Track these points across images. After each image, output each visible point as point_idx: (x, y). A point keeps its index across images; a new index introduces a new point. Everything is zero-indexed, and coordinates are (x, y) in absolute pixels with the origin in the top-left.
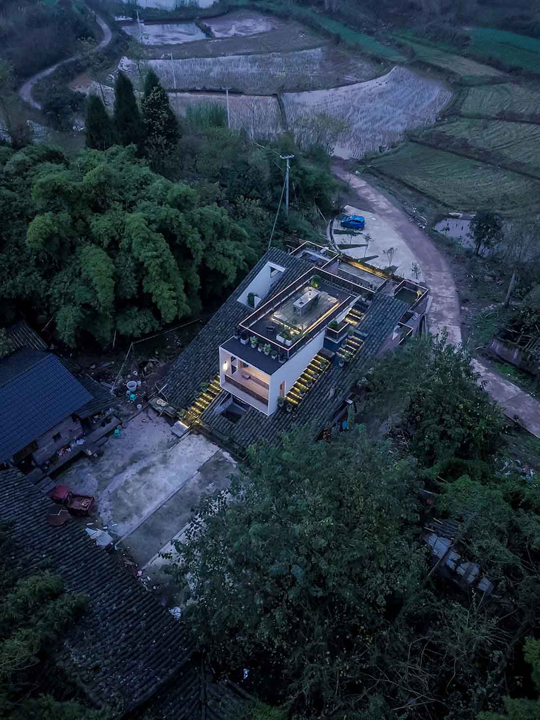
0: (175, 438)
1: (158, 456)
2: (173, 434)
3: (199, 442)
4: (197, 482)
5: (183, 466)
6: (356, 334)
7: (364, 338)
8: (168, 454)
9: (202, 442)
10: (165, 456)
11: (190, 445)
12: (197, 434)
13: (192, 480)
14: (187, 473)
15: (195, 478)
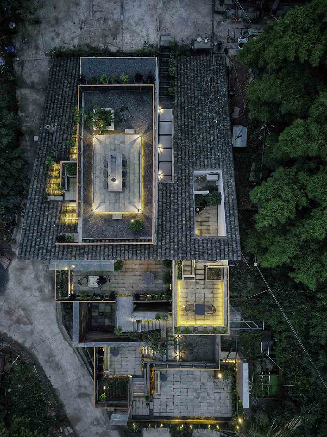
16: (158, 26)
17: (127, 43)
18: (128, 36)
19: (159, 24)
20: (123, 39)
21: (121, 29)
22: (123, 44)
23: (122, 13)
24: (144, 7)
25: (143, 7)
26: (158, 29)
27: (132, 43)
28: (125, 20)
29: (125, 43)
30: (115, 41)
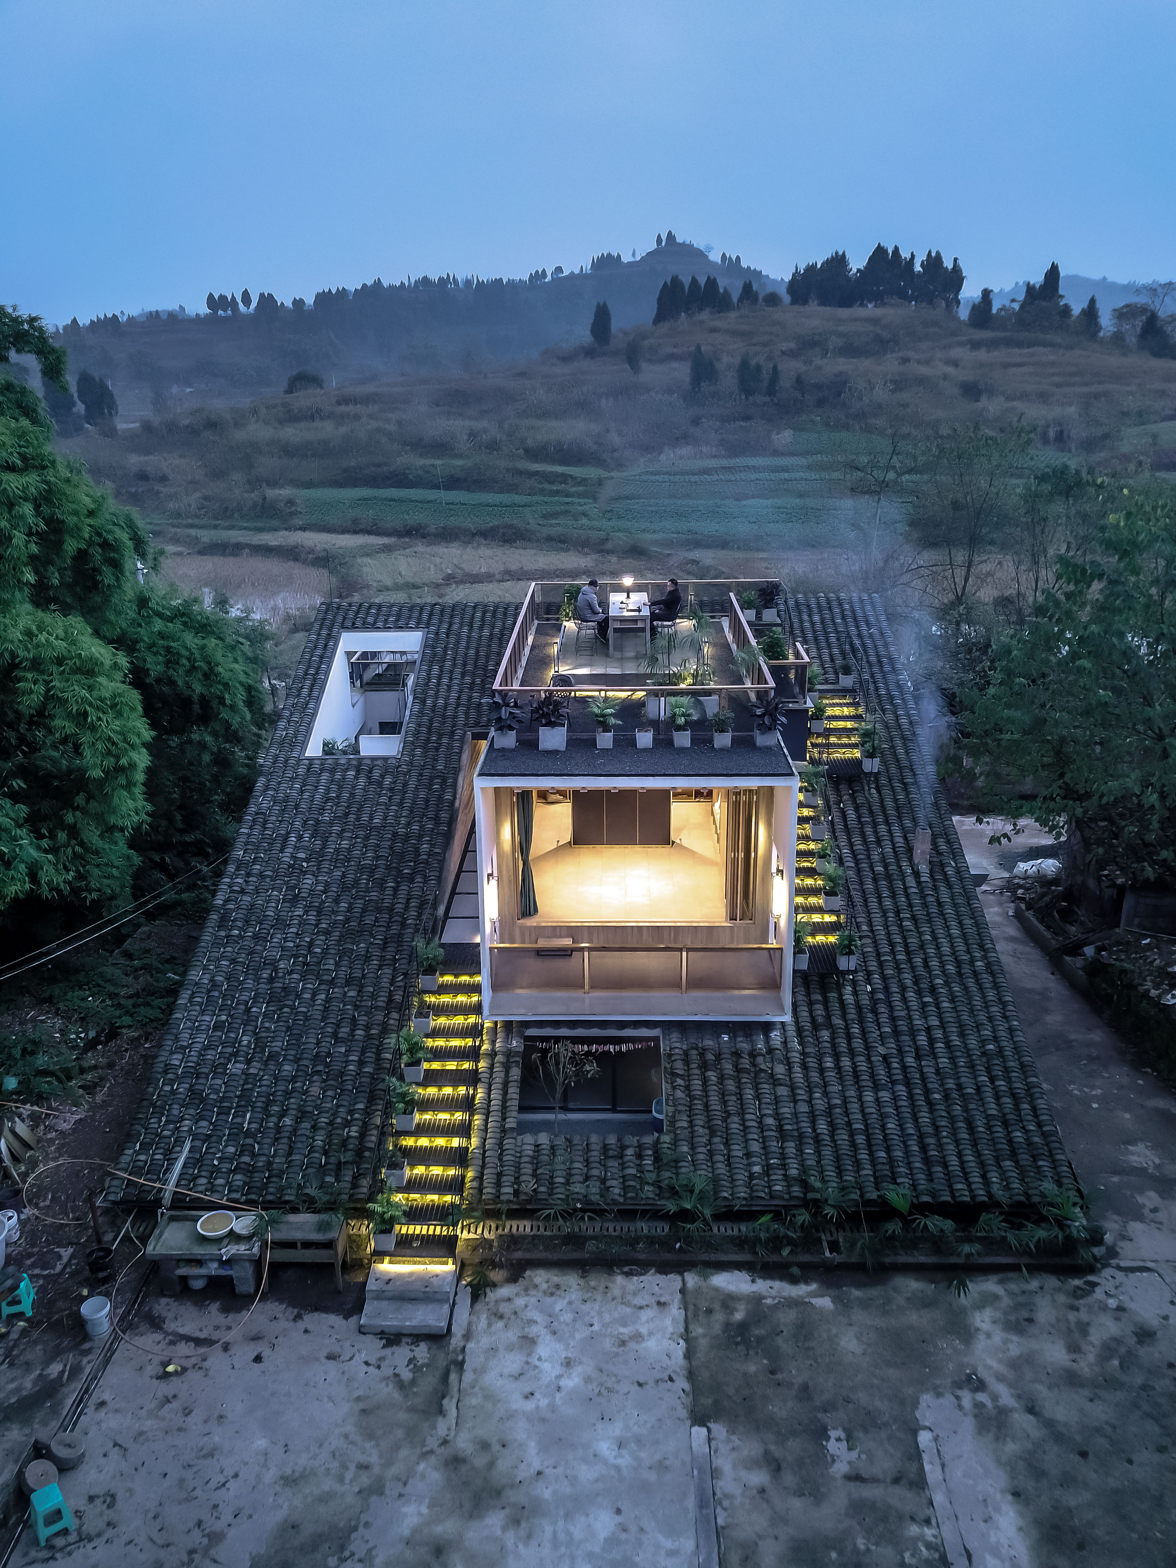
0: (422, 1352)
1: (416, 1486)
2: (392, 1339)
3: (560, 1304)
4: (759, 1478)
5: (605, 1448)
8: (464, 1443)
9: (575, 1295)
10: (455, 1462)
11: (529, 1342)
12: (513, 1279)
13: (728, 1484)
14: (661, 1467)
15: (725, 1464)
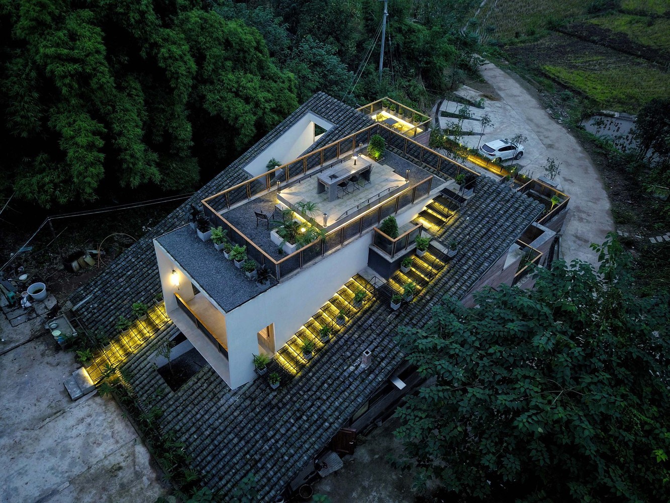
2: (64, 391)
6: (432, 249)
7: (446, 259)
16: (53, 417)
17: (117, 442)
18: (100, 451)
19: (48, 420)
20: (113, 453)
21: (92, 471)
22: (122, 447)
23: (54, 492)
24: (22, 462)
25: (22, 466)
26: (58, 414)
27: (110, 434)
28: (68, 477)
29: (119, 445)
30: (123, 464)
